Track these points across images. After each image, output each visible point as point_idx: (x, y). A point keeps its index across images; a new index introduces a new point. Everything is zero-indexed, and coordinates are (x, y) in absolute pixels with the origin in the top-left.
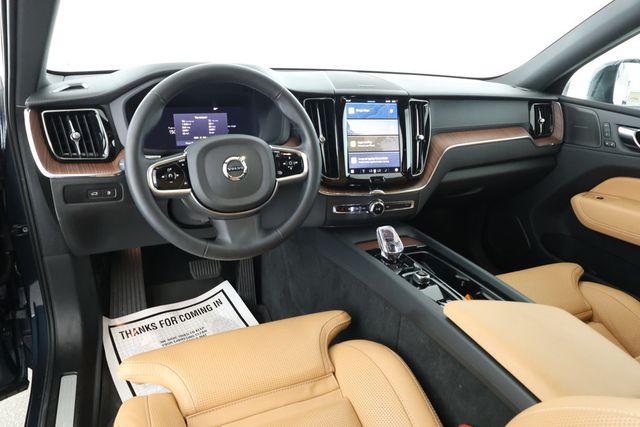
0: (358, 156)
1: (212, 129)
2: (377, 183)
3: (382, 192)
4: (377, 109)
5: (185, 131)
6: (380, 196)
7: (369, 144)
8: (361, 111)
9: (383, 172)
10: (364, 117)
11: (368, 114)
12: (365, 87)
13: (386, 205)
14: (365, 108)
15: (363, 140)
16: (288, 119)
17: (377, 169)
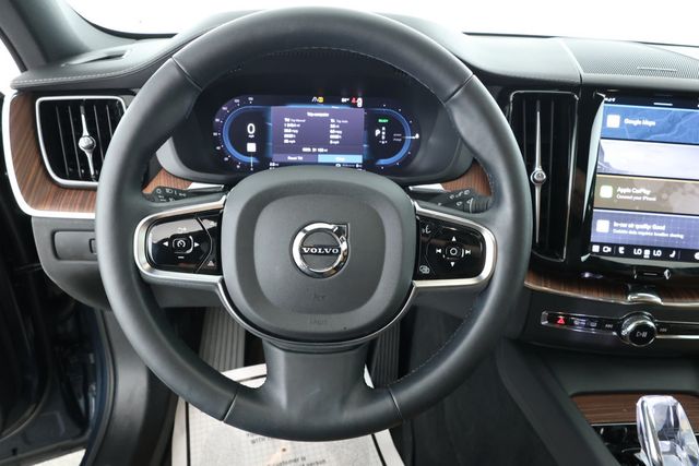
0: (612, 219)
1: (335, 136)
2: (649, 279)
3: (657, 300)
4: (673, 121)
5: (289, 136)
6: (650, 306)
7: (644, 193)
8: (636, 123)
9: (665, 257)
10: (642, 137)
11: (651, 130)
12: (653, 72)
13: (660, 326)
14: (645, 117)
15: (631, 185)
16: (471, 150)
17: (652, 249)
